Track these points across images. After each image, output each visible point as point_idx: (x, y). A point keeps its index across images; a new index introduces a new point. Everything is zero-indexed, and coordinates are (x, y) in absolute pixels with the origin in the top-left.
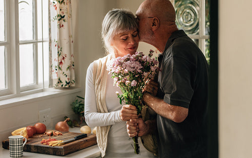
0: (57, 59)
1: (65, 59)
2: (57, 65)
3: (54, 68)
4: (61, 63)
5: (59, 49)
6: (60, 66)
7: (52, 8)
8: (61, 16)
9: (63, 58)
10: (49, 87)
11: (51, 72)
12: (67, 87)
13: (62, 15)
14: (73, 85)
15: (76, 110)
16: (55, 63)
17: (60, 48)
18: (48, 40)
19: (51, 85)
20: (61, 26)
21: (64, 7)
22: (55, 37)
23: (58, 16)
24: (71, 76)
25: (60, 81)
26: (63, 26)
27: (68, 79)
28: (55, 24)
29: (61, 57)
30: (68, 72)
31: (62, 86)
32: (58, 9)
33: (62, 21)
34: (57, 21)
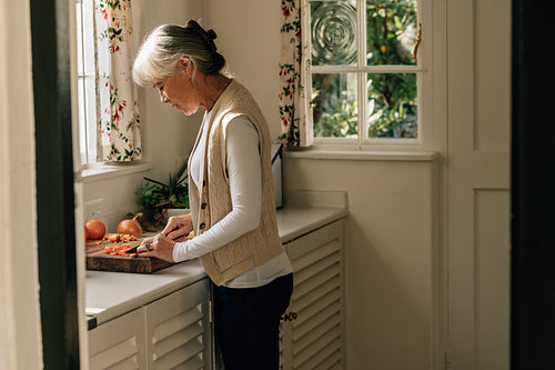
0: (109, 109)
1: (124, 110)
2: (109, 121)
3: (104, 127)
4: (117, 116)
5: (113, 92)
6: (115, 123)
7: (100, 16)
8: (114, 31)
9: (121, 108)
10: (97, 161)
11: (100, 132)
12: (127, 160)
13: (117, 30)
14: (139, 158)
15: (147, 201)
16: (107, 118)
17: (114, 89)
18: (94, 73)
19: (99, 157)
20: (114, 49)
21: (120, 13)
22: (106, 68)
23: (110, 30)
24: (134, 141)
25: (114, 150)
26: (118, 48)
27: (130, 146)
28: (105, 44)
29: (116, 107)
30: (128, 134)
31: (119, 158)
32: (110, 18)
33: (116, 39)
34: (108, 39)
